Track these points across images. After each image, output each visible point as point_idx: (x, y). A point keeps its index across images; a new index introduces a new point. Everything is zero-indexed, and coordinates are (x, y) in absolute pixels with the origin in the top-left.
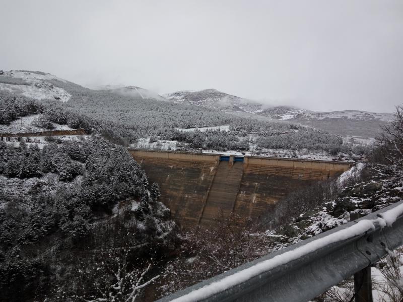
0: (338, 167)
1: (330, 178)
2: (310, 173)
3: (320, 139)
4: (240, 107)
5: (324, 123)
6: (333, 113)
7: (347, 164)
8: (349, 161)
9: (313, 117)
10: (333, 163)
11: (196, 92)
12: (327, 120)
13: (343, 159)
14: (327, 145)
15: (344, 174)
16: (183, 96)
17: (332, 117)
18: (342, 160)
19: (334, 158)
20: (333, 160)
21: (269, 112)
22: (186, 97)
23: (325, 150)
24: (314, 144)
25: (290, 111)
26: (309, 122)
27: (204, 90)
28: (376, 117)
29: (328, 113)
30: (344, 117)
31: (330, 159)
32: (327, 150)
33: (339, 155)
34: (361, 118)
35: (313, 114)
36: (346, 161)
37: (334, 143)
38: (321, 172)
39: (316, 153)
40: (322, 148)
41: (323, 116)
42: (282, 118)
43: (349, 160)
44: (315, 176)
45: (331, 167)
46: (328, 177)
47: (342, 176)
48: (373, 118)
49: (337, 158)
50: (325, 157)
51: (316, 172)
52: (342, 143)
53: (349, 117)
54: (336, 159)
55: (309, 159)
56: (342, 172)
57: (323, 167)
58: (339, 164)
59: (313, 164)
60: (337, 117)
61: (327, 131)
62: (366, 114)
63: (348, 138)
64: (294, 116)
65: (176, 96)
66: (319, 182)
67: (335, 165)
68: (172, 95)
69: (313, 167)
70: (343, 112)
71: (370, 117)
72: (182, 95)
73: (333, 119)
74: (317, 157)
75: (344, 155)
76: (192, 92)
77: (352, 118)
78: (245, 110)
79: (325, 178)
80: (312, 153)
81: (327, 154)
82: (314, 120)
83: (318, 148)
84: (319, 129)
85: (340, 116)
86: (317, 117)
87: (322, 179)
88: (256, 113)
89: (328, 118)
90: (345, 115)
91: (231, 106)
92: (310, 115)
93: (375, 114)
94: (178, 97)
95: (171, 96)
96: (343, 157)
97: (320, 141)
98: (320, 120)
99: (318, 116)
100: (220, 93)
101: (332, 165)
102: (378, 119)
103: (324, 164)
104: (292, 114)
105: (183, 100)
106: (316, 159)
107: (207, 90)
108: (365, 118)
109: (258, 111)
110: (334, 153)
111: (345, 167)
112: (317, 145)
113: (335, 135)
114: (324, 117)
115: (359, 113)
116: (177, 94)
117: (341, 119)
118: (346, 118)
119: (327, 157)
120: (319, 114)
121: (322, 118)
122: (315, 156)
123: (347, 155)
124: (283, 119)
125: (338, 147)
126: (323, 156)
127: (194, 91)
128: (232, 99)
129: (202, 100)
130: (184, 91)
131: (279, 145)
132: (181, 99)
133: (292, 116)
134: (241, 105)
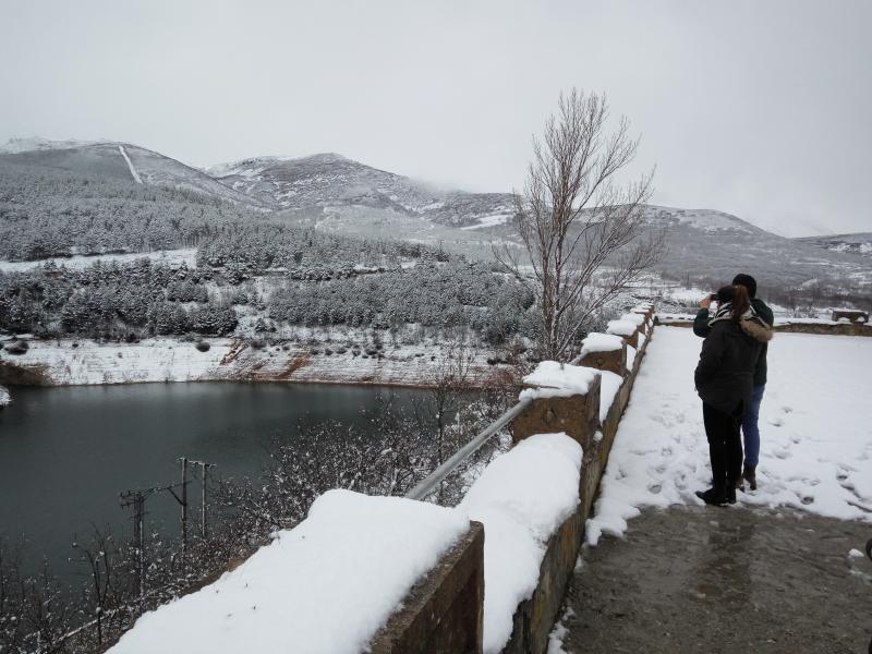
4: (391, 198)
11: (292, 161)
16: (261, 170)
22: (268, 173)
25: (502, 207)
27: (312, 156)
28: (682, 220)
34: (650, 222)
42: (480, 222)
48: (677, 220)
62: (661, 213)
64: (508, 219)
65: (245, 170)
68: (236, 167)
71: (670, 219)
72: (260, 166)
76: (282, 159)
78: (402, 204)
88: (426, 211)
91: (371, 193)
93: (682, 212)
94: (249, 173)
95: (233, 169)
100: (348, 163)
102: (687, 225)
104: (504, 213)
105: (259, 178)
107: (319, 156)
108: (658, 221)
109: (434, 206)
115: (649, 211)
116: (248, 164)
124: (482, 226)
127: (288, 159)
128: (375, 176)
129: (303, 178)
130: (265, 159)
131: (336, 314)
132: (255, 176)
133: (504, 218)
134: (395, 192)
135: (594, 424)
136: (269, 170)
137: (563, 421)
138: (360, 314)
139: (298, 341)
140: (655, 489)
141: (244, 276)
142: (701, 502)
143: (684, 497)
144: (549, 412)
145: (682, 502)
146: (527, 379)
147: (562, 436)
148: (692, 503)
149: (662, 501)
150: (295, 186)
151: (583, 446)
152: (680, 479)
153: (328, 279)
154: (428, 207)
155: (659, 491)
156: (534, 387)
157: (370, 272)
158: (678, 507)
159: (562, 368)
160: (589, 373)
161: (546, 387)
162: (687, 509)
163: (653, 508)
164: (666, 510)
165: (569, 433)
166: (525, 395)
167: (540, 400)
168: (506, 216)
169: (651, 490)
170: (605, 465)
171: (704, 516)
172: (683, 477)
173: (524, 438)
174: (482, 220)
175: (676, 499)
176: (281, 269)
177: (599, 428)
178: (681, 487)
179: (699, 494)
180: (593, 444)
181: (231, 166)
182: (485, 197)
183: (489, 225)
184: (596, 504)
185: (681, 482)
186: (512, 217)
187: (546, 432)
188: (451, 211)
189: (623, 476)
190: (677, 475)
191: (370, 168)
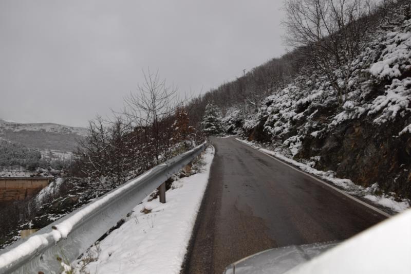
0: (37, 184)
1: (28, 196)
2: (4, 193)
3: (16, 153)
5: (21, 135)
6: (30, 125)
7: (46, 179)
8: (48, 177)
9: (7, 128)
10: (31, 179)
12: (24, 132)
13: (42, 174)
14: (25, 160)
15: (43, 191)
17: (30, 129)
18: (41, 176)
19: (32, 174)
20: (31, 176)
23: (22, 165)
24: (8, 159)
26: (3, 133)
29: (25, 125)
30: (41, 129)
31: (28, 175)
32: (24, 166)
33: (38, 170)
35: (7, 125)
36: (45, 177)
37: (31, 157)
38: (18, 191)
39: (12, 169)
40: (19, 164)
41: (19, 127)
43: (47, 175)
44: (10, 196)
45: (29, 185)
46: (26, 195)
47: (40, 193)
49: (36, 174)
50: (22, 174)
51: (12, 191)
52: (40, 158)
53: (47, 131)
54: (34, 176)
55: (3, 176)
56: (41, 188)
57: (19, 185)
58: (38, 180)
59: (8, 182)
60: (35, 130)
61: (24, 144)
63: (47, 152)
66: (14, 203)
67: (33, 182)
69: (8, 186)
70: (41, 125)
73: (31, 131)
74: (13, 174)
75: (43, 170)
77: (51, 131)
79: (22, 197)
80: (7, 170)
81: (24, 170)
82: (9, 132)
83: (13, 164)
84: (14, 142)
85: (38, 129)
86: (12, 129)
87: (18, 199)
89: (24, 130)
90: (43, 128)
92: (4, 126)
96: (42, 172)
97: (15, 156)
98: (16, 132)
99: (14, 128)
101: (29, 182)
103: (21, 182)
106: (12, 176)
110: (32, 168)
111: (44, 183)
112: (12, 160)
113: (33, 149)
114: (21, 129)
117: (39, 132)
118: (44, 130)
119: (24, 174)
120: (15, 125)
121: (18, 130)
122: (10, 173)
123: (46, 170)
125: (36, 162)
126: (20, 172)
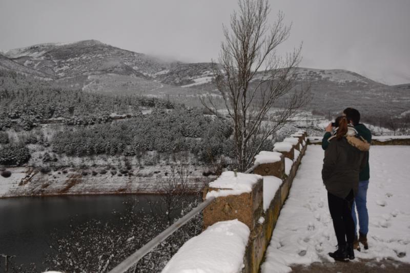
4: (134, 68)
11: (65, 46)
16: (44, 52)
21: (177, 74)
22: (49, 54)
25: (208, 72)
27: (80, 42)
28: (324, 76)
34: (303, 78)
42: (194, 82)
48: (320, 77)
62: (310, 73)
64: (213, 79)
65: (34, 52)
68: (26, 50)
71: (316, 76)
72: (43, 50)
76: (59, 45)
78: (141, 72)
88: (158, 76)
91: (120, 65)
93: (323, 72)
94: (35, 55)
95: (24, 52)
100: (103, 46)
102: (326, 79)
104: (209, 76)
105: (42, 58)
107: (83, 42)
109: (162, 72)
115: (302, 71)
116: (34, 49)
124: (196, 84)
127: (63, 44)
128: (123, 54)
129: (73, 57)
130: (47, 45)
131: (99, 147)
132: (40, 57)
133: (210, 79)
134: (136, 64)
135: (258, 212)
136: (49, 52)
137: (236, 212)
138: (115, 146)
139: (73, 166)
140: (302, 253)
141: (34, 124)
142: (332, 260)
143: (321, 257)
144: (227, 207)
145: (320, 261)
146: (212, 185)
147: (236, 222)
148: (326, 261)
149: (306, 261)
150: (68, 62)
151: (250, 227)
152: (318, 246)
153: (93, 124)
154: (158, 73)
155: (305, 254)
156: (216, 189)
157: (121, 118)
158: (317, 264)
159: (236, 176)
160: (254, 178)
161: (224, 189)
162: (322, 265)
163: (300, 266)
164: (309, 267)
165: (240, 220)
166: (210, 195)
167: (221, 198)
168: (211, 78)
169: (299, 254)
170: (271, 239)
171: (334, 269)
172: (321, 244)
173: (211, 225)
174: (195, 80)
175: (316, 259)
176: (60, 118)
177: (263, 215)
178: (319, 251)
179: (331, 254)
180: (258, 225)
181: (23, 50)
182: (196, 65)
183: (200, 83)
184: (263, 266)
185: (319, 247)
186: (214, 77)
187: (225, 219)
188: (174, 75)
189: (282, 246)
190: (317, 243)
191: (118, 49)
